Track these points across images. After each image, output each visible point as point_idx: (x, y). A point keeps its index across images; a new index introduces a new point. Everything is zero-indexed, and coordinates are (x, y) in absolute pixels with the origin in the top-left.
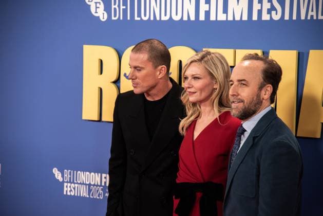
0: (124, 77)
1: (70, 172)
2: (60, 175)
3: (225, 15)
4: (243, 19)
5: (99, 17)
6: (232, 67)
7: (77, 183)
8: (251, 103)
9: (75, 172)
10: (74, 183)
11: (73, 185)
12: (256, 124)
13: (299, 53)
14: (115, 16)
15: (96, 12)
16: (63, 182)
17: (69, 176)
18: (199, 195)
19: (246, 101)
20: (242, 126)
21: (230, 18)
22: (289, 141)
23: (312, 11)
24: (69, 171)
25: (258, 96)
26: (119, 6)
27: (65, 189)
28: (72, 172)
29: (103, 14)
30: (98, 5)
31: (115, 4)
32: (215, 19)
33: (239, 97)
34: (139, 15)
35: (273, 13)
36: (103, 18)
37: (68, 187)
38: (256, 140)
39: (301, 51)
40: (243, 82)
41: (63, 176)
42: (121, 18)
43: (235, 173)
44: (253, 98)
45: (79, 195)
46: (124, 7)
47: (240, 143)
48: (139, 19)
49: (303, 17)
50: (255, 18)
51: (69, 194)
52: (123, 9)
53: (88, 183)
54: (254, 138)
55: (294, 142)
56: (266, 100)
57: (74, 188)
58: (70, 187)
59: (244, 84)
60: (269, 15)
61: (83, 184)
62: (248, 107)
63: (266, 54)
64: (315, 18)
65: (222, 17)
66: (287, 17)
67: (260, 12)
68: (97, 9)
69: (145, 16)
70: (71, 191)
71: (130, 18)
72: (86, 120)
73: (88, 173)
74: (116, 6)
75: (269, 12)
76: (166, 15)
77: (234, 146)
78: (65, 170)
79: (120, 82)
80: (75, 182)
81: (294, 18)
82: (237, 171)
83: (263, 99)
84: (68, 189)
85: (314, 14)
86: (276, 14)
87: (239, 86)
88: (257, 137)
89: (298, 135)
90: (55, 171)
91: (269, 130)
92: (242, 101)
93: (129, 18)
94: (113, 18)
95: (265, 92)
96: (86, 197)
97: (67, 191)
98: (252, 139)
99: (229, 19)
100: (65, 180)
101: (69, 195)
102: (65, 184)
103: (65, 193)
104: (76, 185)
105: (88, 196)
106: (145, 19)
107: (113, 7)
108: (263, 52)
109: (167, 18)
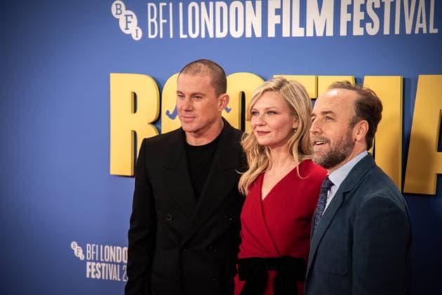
0: (167, 117)
1: (95, 248)
2: (81, 251)
3: (303, 29)
4: (328, 34)
5: (130, 35)
6: (314, 100)
7: (105, 262)
8: (339, 144)
9: (102, 246)
10: (101, 262)
11: (98, 264)
12: (347, 174)
13: (404, 79)
14: (153, 33)
15: (127, 29)
16: (85, 261)
17: (93, 253)
18: (272, 274)
19: (332, 141)
20: (328, 178)
21: (310, 34)
22: (392, 196)
23: (421, 22)
24: (93, 245)
25: (349, 135)
26: (158, 20)
27: (88, 270)
28: (97, 246)
29: (137, 30)
30: (129, 18)
31: (152, 17)
32: (288, 35)
33: (323, 135)
34: (186, 31)
35: (368, 25)
36: (137, 37)
37: (92, 267)
38: (347, 197)
39: (406, 77)
40: (329, 115)
41: (85, 253)
42: (161, 36)
43: (320, 241)
44: (342, 138)
45: (107, 278)
46: (165, 21)
47: (326, 202)
48: (185, 36)
49: (408, 31)
50: (343, 32)
51: (93, 276)
52: (164, 24)
53: (119, 261)
54: (345, 194)
55: (399, 199)
56: (359, 141)
57: (101, 269)
58: (95, 267)
59: (329, 118)
60: (363, 29)
61: (113, 263)
62: (336, 149)
63: (359, 81)
64: (425, 31)
65: (298, 32)
66: (387, 31)
67: (350, 25)
68: (129, 24)
69: (194, 32)
70: (96, 272)
71: (173, 36)
72: (115, 176)
73: (118, 248)
74: (154, 20)
75: (363, 24)
76: (222, 31)
77: (318, 205)
78: (88, 245)
79: (160, 123)
80: (102, 260)
81: (397, 32)
82: (322, 239)
83: (356, 140)
84: (92, 271)
85: (424, 25)
86: (372, 27)
87: (324, 121)
88: (348, 192)
89: (405, 191)
90: (74, 245)
91: (363, 183)
92: (328, 141)
93: (171, 36)
94: (150, 36)
95: (359, 131)
96: (118, 281)
97: (90, 273)
98: (341, 195)
99: (308, 35)
100: (88, 259)
101: (93, 279)
102: (88, 264)
103: (88, 276)
104: (103, 265)
105: (119, 280)
106: (194, 36)
107: (150, 20)
108: (356, 79)
109: (224, 35)
